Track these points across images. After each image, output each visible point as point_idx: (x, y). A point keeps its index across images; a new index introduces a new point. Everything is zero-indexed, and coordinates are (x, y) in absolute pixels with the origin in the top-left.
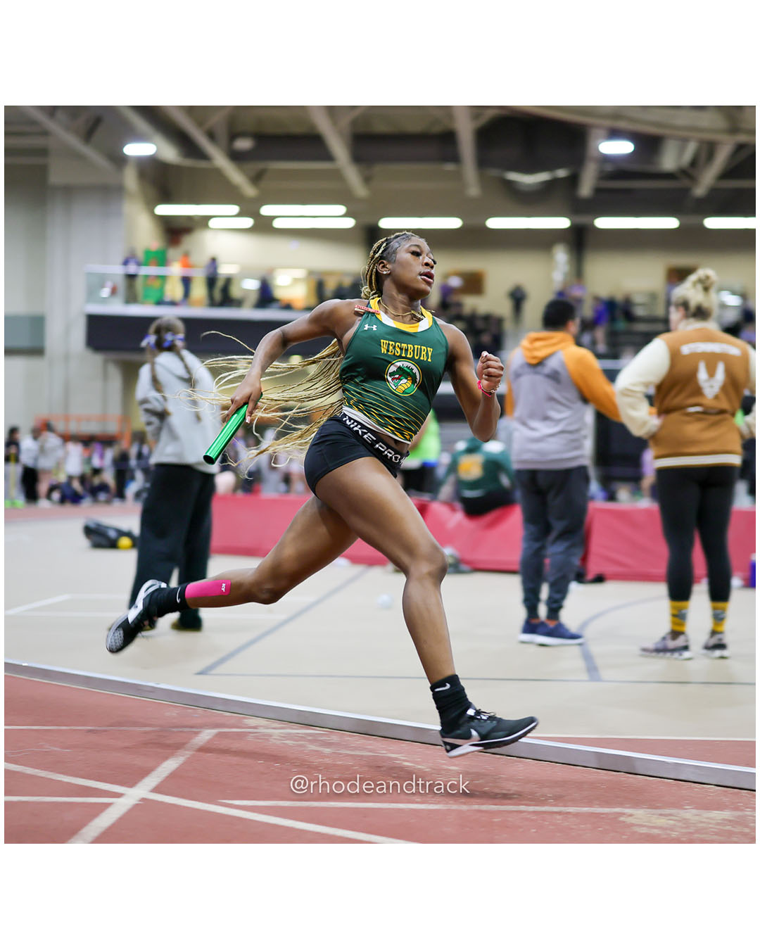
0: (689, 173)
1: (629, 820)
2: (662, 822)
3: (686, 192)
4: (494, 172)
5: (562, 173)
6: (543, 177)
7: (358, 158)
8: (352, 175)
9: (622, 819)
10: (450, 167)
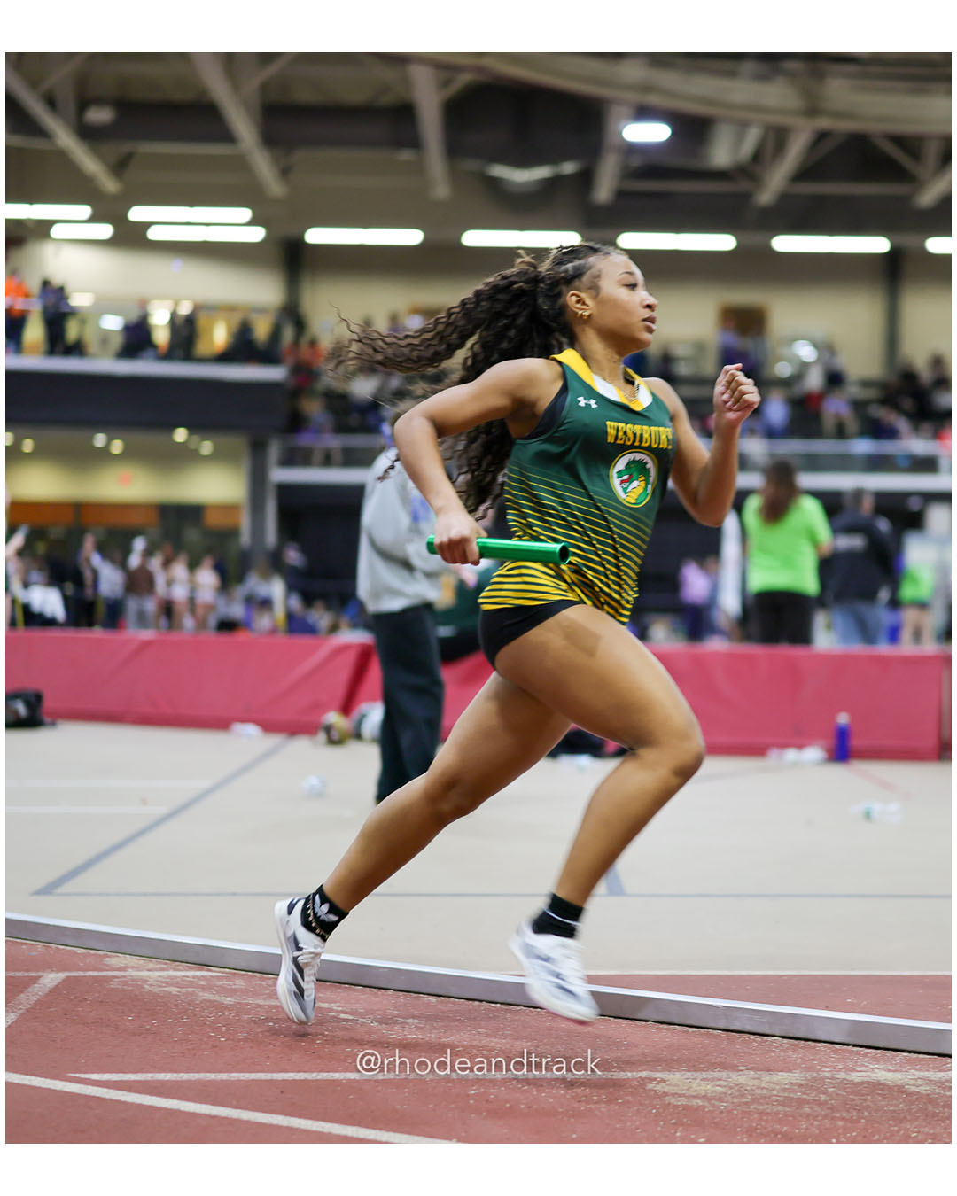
0: (750, 170)
1: (659, 1088)
2: (707, 1088)
3: (746, 197)
4: (471, 165)
5: (569, 168)
6: (541, 173)
7: (270, 140)
8: (263, 165)
9: (650, 1086)
10: (406, 155)
